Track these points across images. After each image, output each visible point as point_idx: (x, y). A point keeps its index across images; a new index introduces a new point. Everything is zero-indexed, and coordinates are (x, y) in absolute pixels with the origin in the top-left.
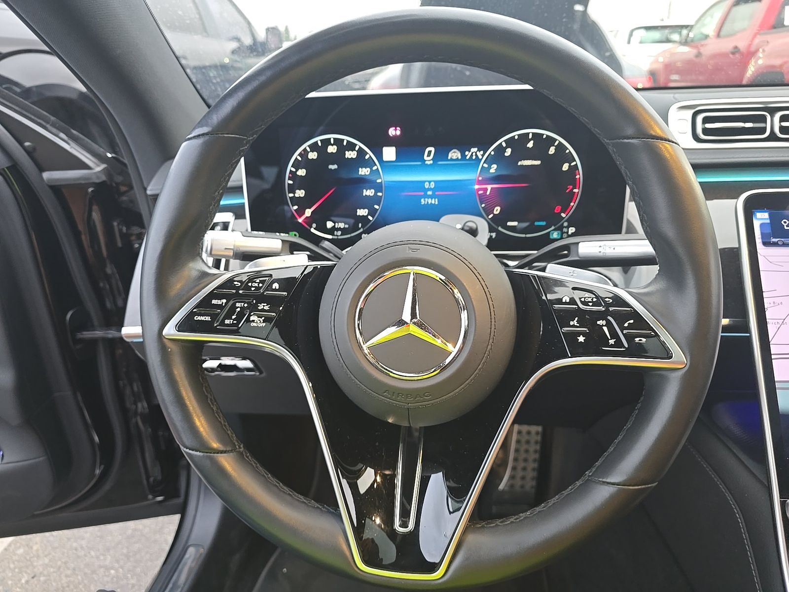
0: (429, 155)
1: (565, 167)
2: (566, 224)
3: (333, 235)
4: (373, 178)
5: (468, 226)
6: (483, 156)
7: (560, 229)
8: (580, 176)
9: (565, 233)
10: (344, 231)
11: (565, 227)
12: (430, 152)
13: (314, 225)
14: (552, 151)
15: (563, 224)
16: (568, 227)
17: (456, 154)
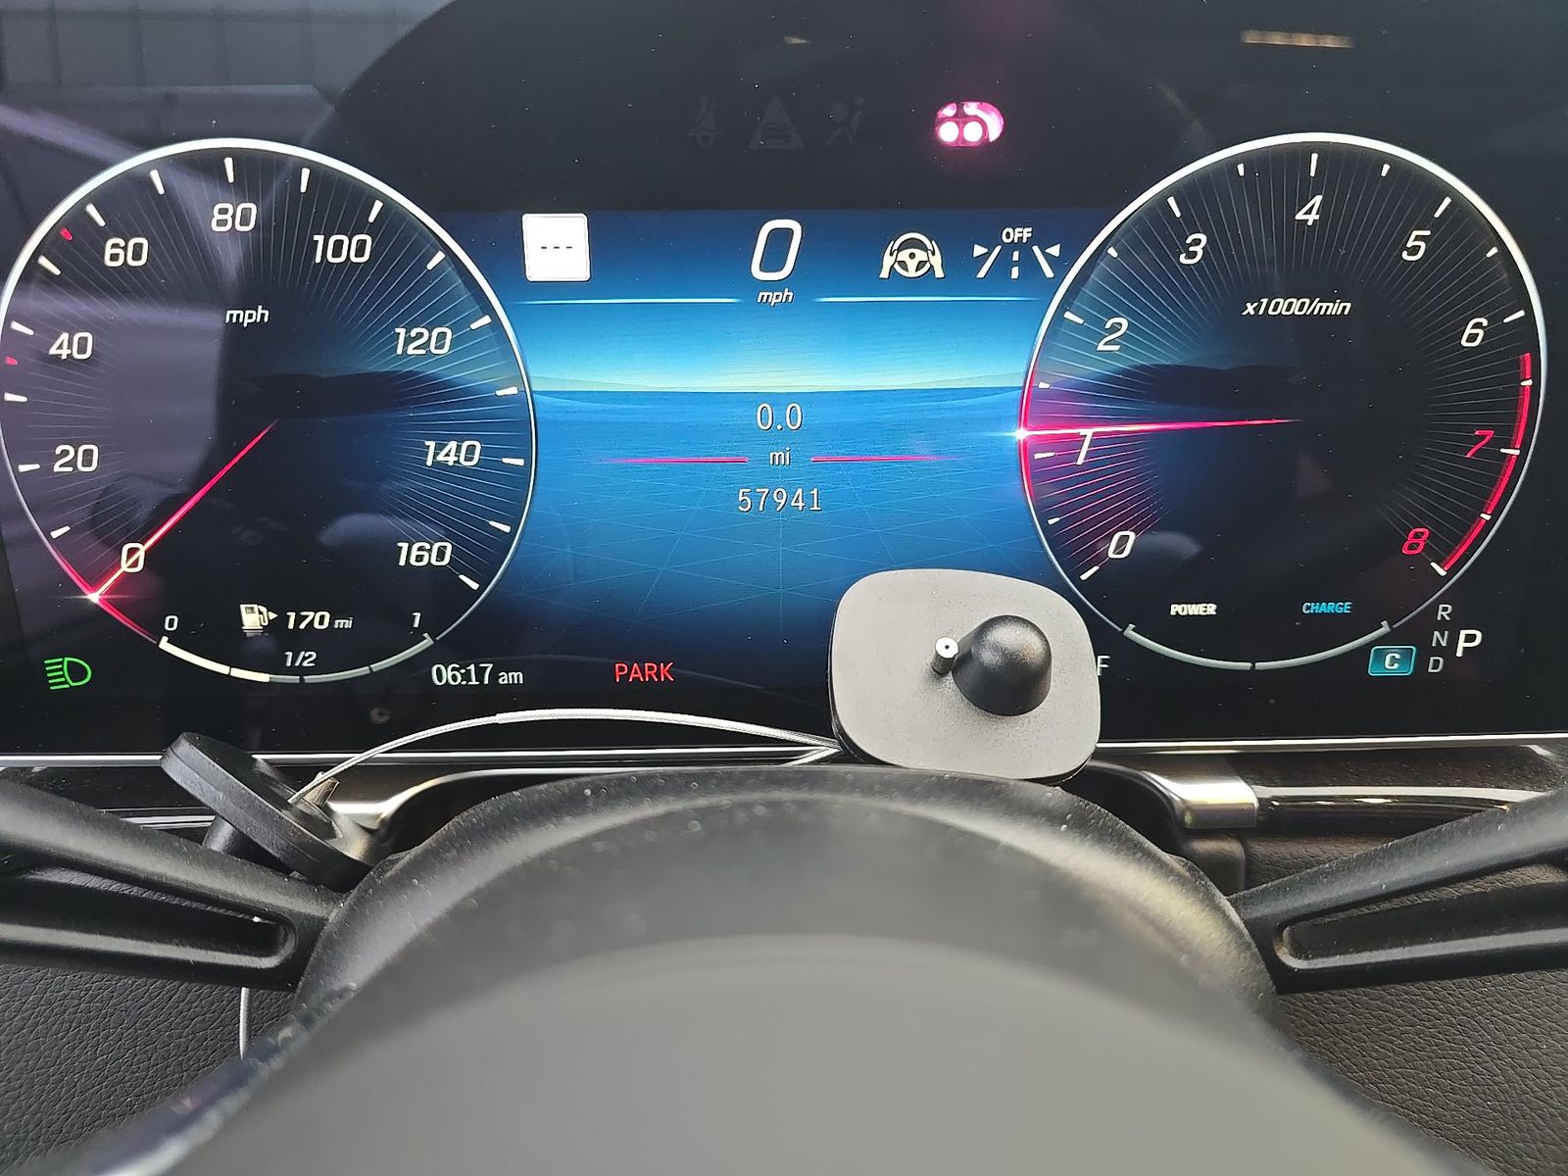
0: (772, 261)
1: (1473, 333)
2: (1444, 612)
3: (274, 666)
4: (471, 375)
5: (996, 648)
6: (1061, 265)
7: (1414, 635)
8: (1538, 380)
9: (1438, 650)
10: (333, 650)
11: (1442, 626)
12: (781, 238)
13: (172, 623)
14: (1417, 244)
15: (1434, 608)
16: (1453, 628)
17: (921, 255)
